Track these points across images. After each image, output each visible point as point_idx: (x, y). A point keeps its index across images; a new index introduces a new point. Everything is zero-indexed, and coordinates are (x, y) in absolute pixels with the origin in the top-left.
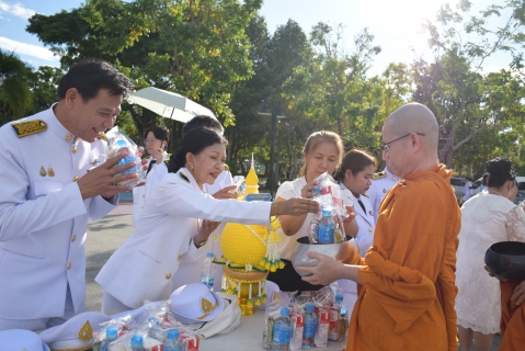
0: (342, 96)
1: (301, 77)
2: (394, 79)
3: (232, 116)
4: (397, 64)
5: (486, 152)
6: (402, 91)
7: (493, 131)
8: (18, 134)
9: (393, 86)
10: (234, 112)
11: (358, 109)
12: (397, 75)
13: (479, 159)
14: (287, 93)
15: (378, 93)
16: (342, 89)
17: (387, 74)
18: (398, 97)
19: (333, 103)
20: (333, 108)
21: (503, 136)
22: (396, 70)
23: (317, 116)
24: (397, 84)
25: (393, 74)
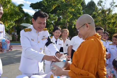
8: (25, 31)
19: (103, 21)
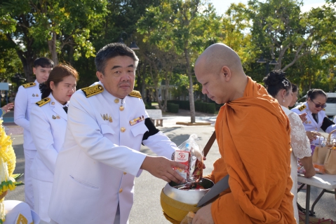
0: (187, 30)
1: (152, 15)
2: (235, 16)
3: (92, 48)
4: (237, 4)
5: (310, 74)
6: (242, 27)
7: (315, 56)
9: (234, 23)
10: (94, 45)
11: (201, 40)
12: (237, 13)
13: (305, 80)
14: (141, 29)
15: (216, 27)
16: (187, 24)
17: (229, 12)
18: (238, 32)
20: (180, 41)
21: (324, 61)
22: (236, 9)
23: (167, 47)
24: (237, 21)
25: (234, 13)
